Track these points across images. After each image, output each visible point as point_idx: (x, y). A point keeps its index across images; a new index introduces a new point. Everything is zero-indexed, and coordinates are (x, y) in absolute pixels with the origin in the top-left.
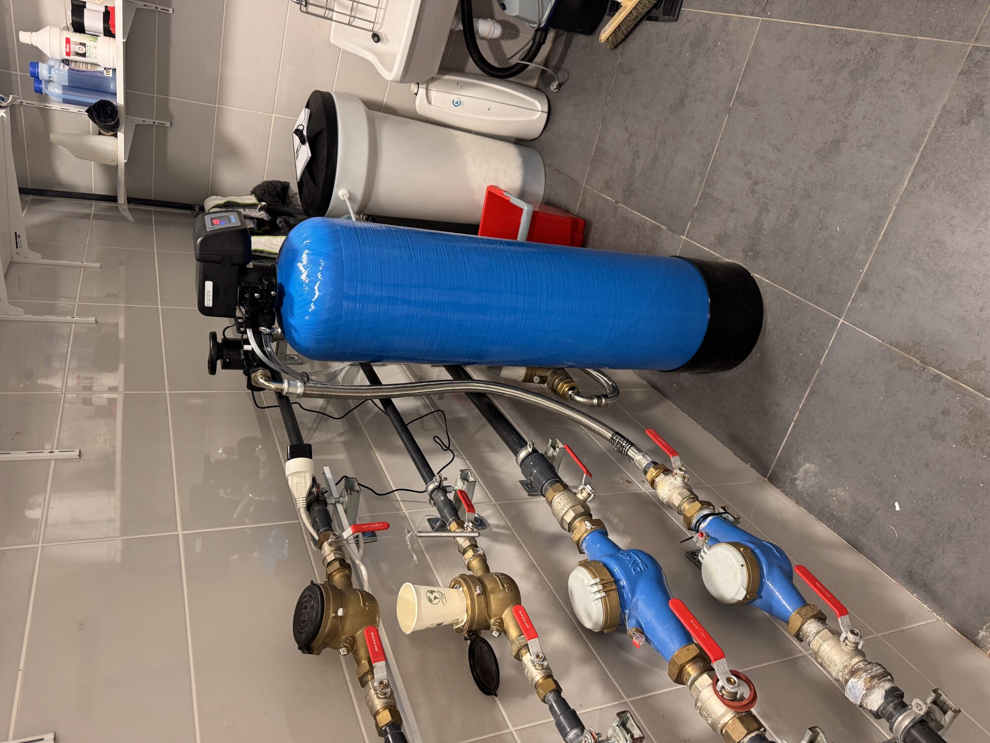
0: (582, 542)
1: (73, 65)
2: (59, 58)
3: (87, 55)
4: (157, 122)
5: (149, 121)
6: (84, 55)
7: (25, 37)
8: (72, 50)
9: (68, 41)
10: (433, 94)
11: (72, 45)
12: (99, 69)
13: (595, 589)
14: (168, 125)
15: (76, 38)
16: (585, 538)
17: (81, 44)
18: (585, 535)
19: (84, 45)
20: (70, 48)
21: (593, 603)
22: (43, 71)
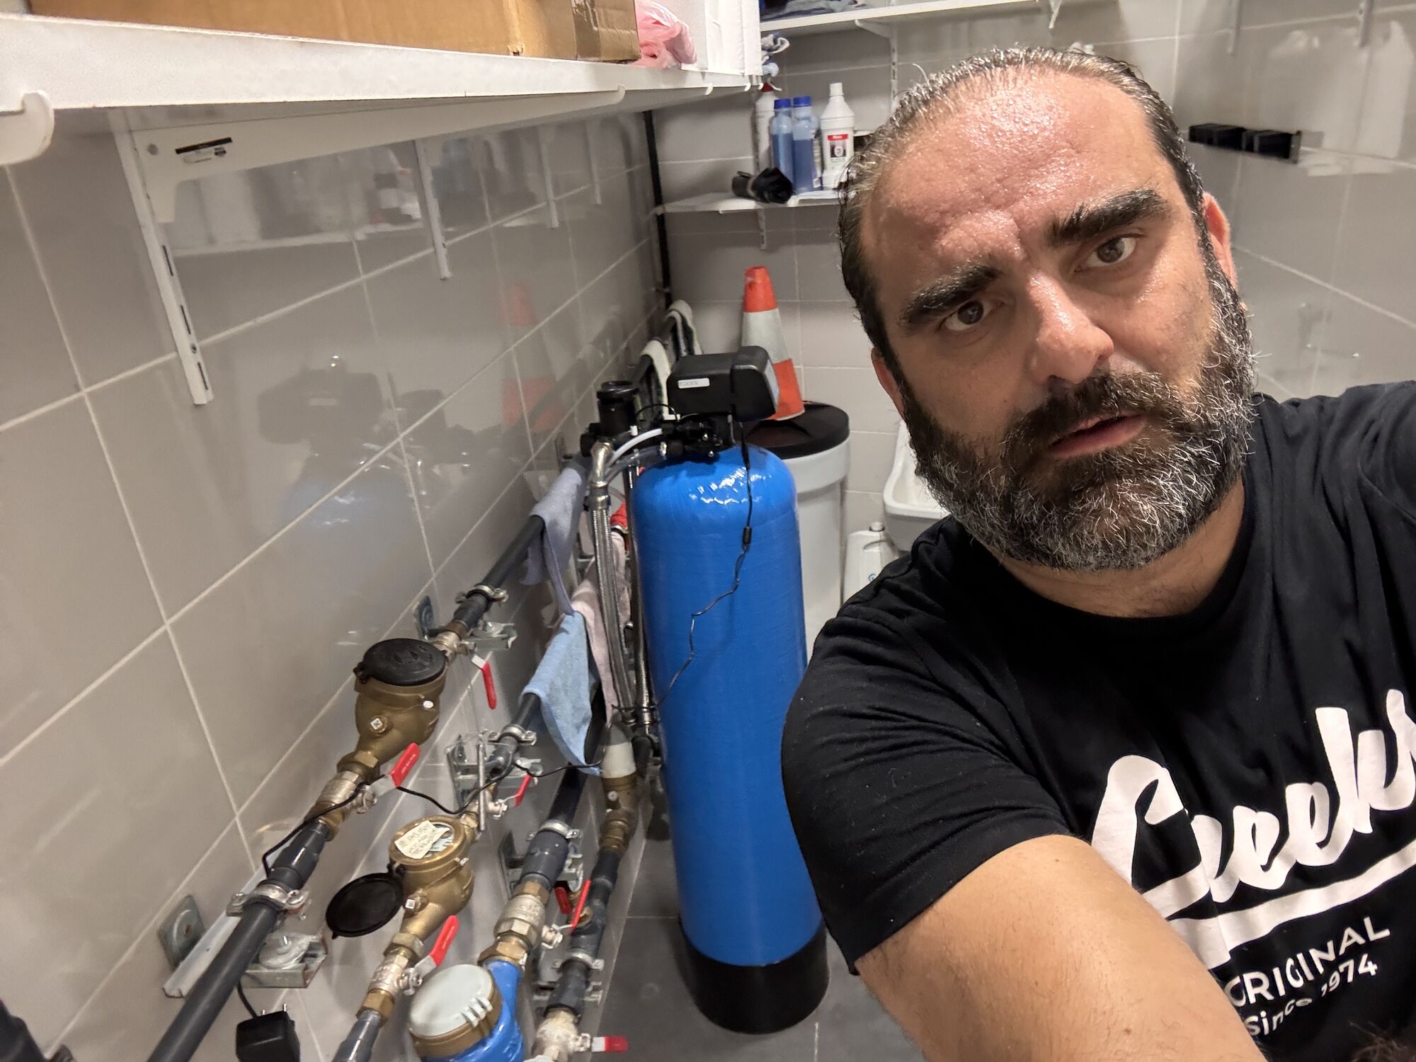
0: (499, 960)
1: (816, 142)
2: (822, 128)
3: (834, 158)
4: (764, 234)
5: (763, 225)
6: (833, 155)
7: (837, 89)
8: (836, 142)
9: (845, 137)
10: (876, 550)
11: (841, 142)
12: (819, 173)
13: (479, 1010)
14: (764, 246)
15: (849, 144)
16: (504, 962)
17: (845, 151)
18: (507, 959)
19: (844, 154)
20: (838, 139)
21: (459, 1015)
22: (804, 111)
